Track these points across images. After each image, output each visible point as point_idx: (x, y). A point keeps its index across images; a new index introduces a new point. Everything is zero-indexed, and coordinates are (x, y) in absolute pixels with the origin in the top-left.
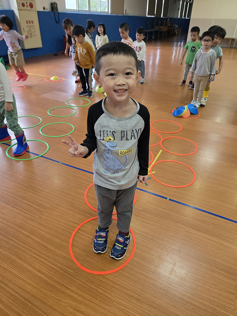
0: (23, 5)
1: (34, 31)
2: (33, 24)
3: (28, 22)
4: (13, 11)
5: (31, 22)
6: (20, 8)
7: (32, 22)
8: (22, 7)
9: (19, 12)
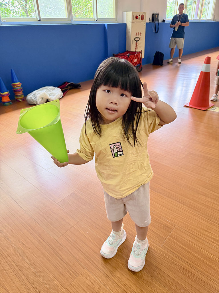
0: (137, 17)
1: (140, 43)
2: (141, 35)
3: (137, 34)
4: (126, 24)
5: (139, 34)
6: (133, 21)
7: (141, 33)
8: (135, 20)
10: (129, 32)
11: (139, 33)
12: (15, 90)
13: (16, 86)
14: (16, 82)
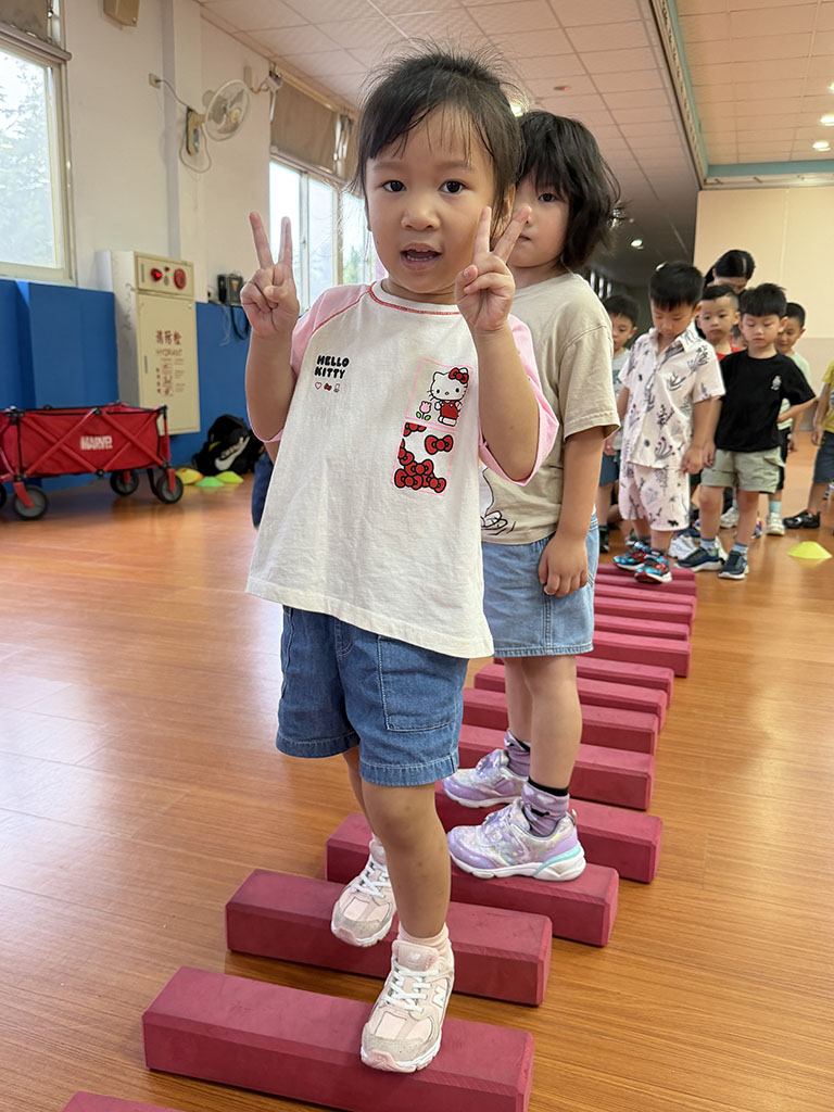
0: (156, 275)
1: (177, 372)
2: (178, 343)
3: (164, 335)
5: (172, 337)
6: (142, 286)
7: (177, 336)
9: (137, 300)
11: (172, 333)
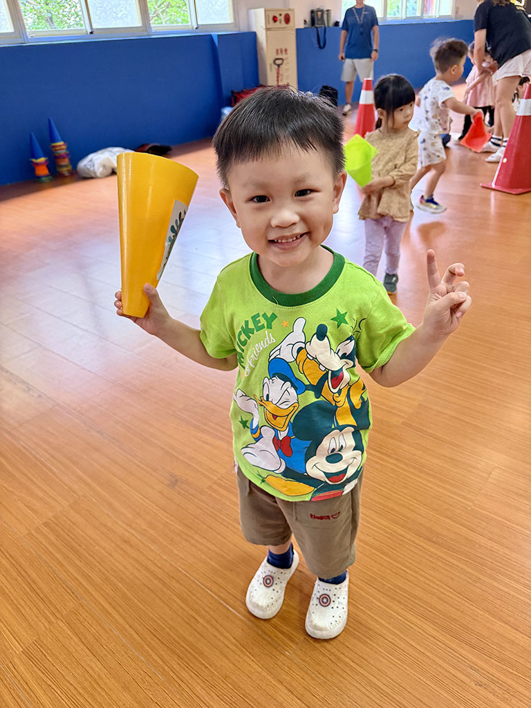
0: (275, 19)
1: (285, 69)
2: (286, 54)
3: (279, 51)
4: (255, 33)
5: (284, 52)
6: (268, 27)
7: (286, 50)
8: (272, 24)
9: (266, 34)
10: (262, 49)
11: (284, 49)
12: (57, 155)
13: (57, 148)
14: (58, 141)
